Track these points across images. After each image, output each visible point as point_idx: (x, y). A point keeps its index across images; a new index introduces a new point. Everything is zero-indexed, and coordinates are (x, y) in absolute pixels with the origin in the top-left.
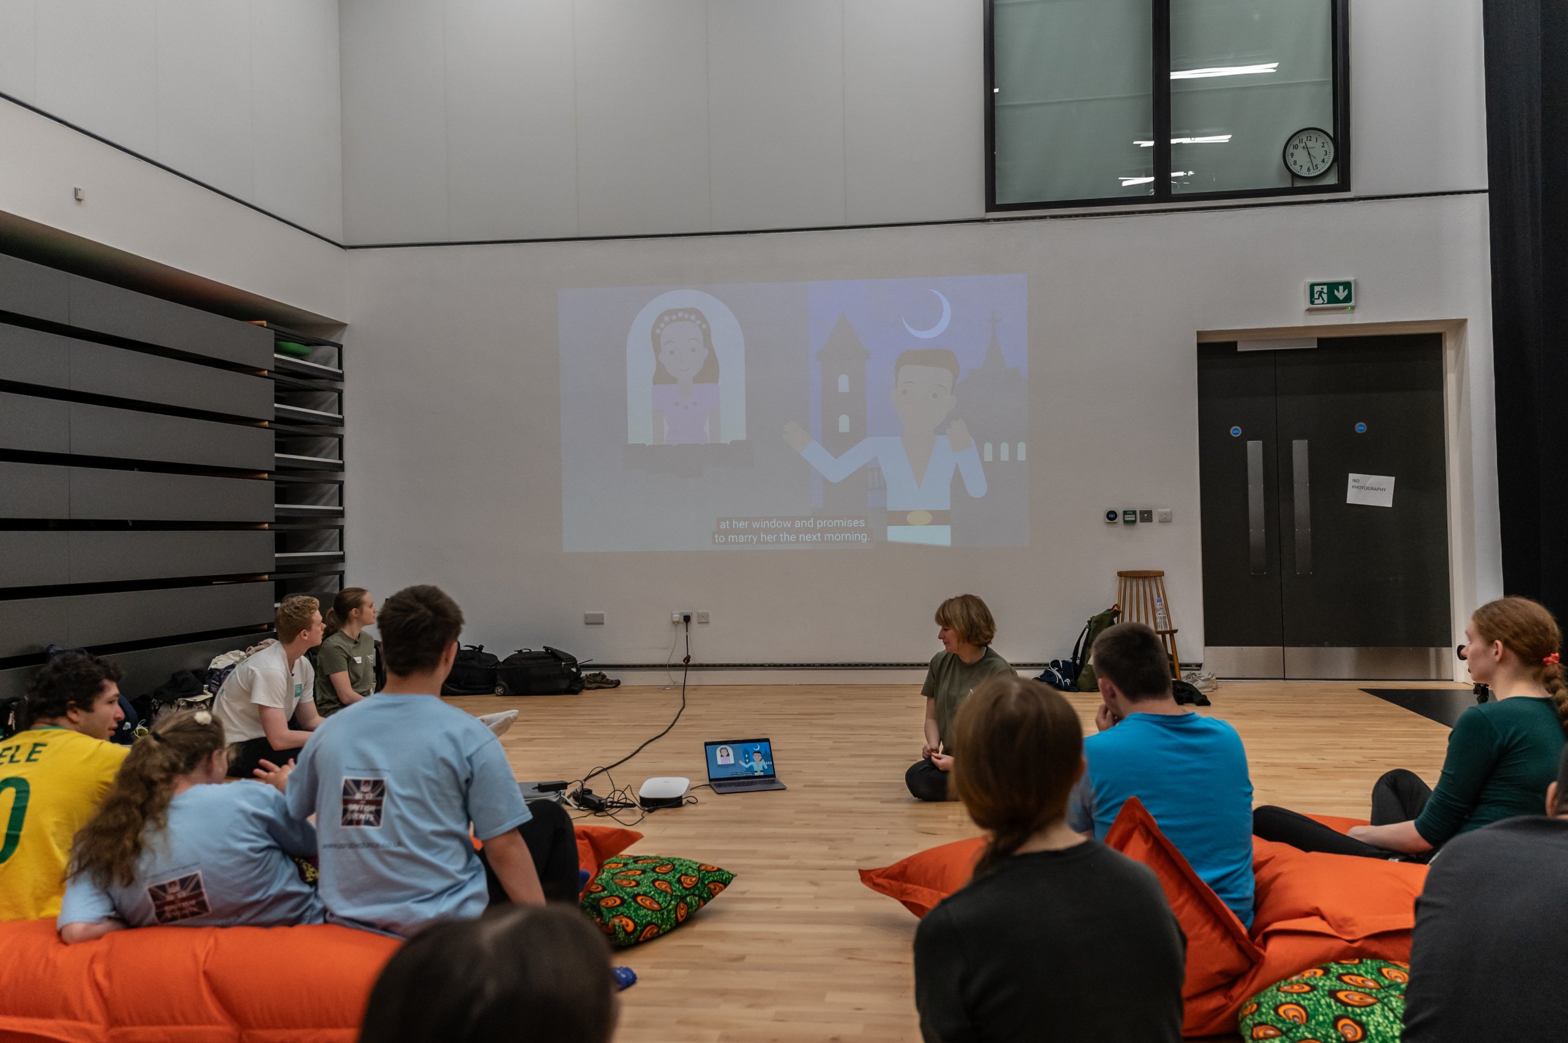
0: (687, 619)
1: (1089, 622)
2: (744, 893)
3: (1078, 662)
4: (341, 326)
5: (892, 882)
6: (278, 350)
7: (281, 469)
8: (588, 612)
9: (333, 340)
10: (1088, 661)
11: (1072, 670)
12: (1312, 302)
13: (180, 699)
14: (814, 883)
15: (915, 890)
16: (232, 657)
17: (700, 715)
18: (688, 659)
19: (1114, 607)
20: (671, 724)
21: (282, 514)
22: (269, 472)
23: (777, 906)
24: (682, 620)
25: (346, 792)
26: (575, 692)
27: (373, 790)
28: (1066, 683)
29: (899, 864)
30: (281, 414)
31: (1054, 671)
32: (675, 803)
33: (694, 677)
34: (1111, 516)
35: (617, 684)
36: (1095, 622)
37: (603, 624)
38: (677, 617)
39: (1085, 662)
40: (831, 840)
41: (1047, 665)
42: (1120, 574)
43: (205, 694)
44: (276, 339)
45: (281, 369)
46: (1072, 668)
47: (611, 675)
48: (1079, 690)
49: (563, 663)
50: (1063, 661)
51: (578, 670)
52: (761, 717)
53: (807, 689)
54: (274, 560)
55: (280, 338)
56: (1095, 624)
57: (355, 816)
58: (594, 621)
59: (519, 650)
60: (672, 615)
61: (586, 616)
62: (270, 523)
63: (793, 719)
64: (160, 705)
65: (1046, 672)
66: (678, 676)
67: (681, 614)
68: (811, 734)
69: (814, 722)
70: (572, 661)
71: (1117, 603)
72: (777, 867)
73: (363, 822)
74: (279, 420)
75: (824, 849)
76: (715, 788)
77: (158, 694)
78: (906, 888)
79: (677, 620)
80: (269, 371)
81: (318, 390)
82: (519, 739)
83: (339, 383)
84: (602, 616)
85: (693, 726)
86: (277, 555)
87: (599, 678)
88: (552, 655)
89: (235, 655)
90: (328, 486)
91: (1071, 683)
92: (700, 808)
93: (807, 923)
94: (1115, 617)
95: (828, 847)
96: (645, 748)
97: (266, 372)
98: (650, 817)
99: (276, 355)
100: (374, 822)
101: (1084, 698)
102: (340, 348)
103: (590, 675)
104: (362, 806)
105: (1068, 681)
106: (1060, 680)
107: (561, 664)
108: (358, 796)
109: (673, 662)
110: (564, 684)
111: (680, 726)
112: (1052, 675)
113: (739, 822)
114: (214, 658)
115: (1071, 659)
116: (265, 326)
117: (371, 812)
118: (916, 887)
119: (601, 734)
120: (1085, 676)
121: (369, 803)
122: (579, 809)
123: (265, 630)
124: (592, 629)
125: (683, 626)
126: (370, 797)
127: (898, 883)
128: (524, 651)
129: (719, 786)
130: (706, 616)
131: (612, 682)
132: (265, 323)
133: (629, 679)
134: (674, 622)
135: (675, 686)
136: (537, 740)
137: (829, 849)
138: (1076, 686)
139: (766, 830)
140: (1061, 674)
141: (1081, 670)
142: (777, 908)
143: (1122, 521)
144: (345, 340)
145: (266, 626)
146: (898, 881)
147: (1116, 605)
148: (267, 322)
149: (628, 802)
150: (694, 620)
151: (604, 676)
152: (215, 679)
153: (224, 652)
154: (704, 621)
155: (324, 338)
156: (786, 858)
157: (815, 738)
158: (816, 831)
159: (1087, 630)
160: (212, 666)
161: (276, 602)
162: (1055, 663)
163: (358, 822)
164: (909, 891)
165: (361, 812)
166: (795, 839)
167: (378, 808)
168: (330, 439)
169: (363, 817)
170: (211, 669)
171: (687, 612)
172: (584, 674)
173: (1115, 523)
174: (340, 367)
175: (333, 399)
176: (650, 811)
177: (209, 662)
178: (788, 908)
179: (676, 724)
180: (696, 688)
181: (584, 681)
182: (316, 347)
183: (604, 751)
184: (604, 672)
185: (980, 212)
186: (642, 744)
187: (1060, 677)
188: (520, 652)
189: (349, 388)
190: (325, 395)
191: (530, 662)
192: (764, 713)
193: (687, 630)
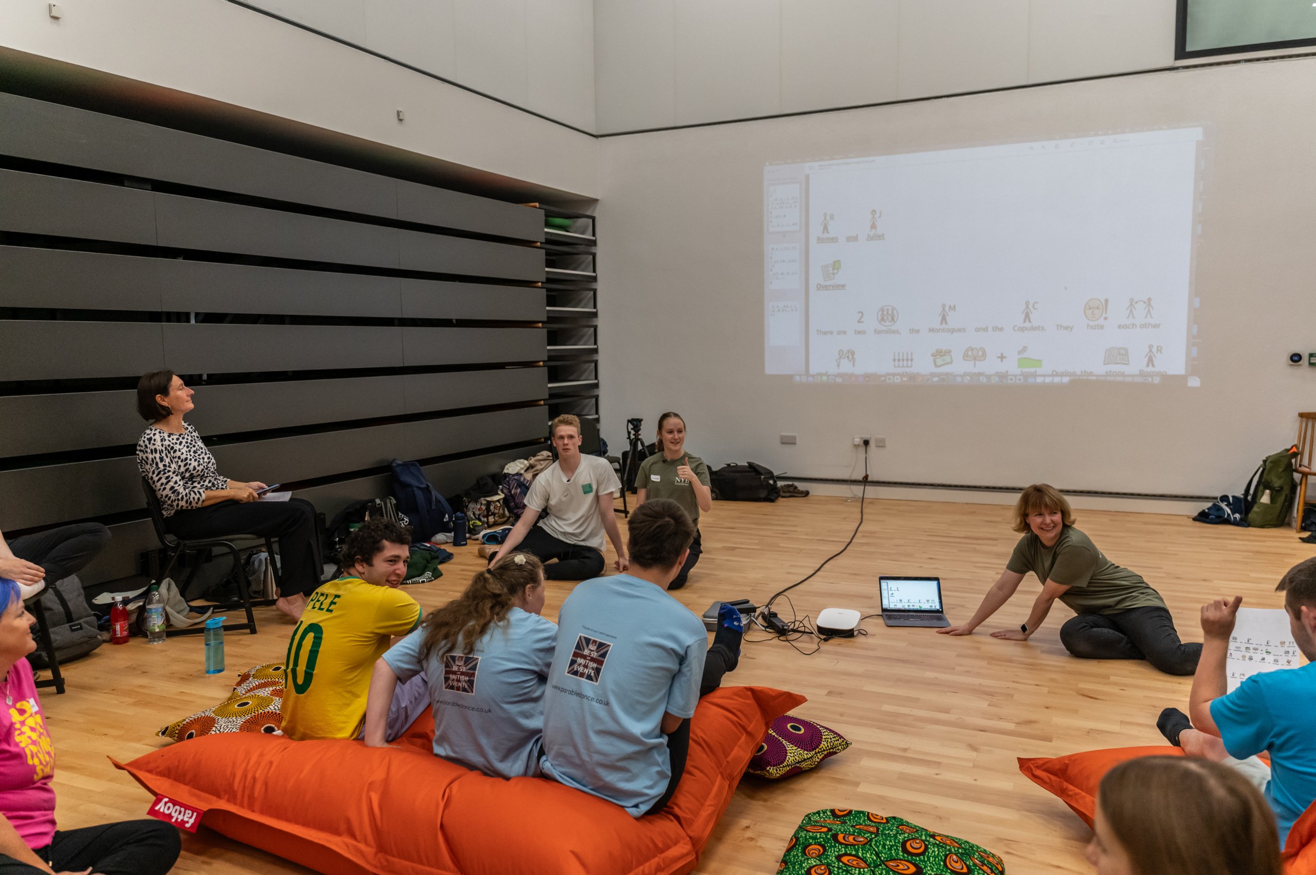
0: (866, 443)
1: (1265, 461)
2: (905, 750)
3: (1249, 498)
4: (594, 201)
5: (1053, 778)
6: (548, 225)
7: (552, 319)
8: (783, 434)
9: (588, 213)
10: (1260, 500)
11: (1243, 506)
13: (482, 499)
14: (973, 747)
15: (1077, 794)
16: (518, 464)
17: (874, 533)
18: (866, 477)
19: (1292, 447)
20: (849, 540)
21: (552, 354)
22: (542, 322)
23: (934, 771)
24: (862, 443)
25: (578, 647)
26: (772, 501)
27: (598, 650)
28: (1235, 518)
29: (1061, 759)
30: (551, 276)
31: (1223, 505)
32: (848, 634)
33: (871, 492)
34: (1296, 358)
35: (806, 494)
36: (1271, 462)
37: (795, 444)
38: (858, 441)
39: (1258, 500)
40: (991, 694)
41: (1216, 498)
42: (1302, 415)
43: (499, 494)
44: (546, 216)
45: (551, 241)
46: (1243, 503)
47: (801, 486)
48: (1249, 525)
49: (762, 477)
50: (1233, 497)
51: (775, 482)
52: (930, 538)
53: (972, 509)
54: (547, 390)
55: (548, 215)
56: (1271, 465)
57: (581, 669)
58: (788, 441)
59: (728, 463)
60: (853, 439)
61: (782, 437)
62: (543, 361)
63: (960, 543)
64: (469, 502)
65: (1214, 505)
66: (858, 490)
67: (861, 438)
68: (976, 562)
69: (978, 547)
70: (770, 474)
71: (1296, 442)
72: (937, 722)
73: (585, 676)
74: (549, 280)
75: (983, 704)
76: (886, 619)
77: (467, 494)
78: (1067, 788)
79: (857, 443)
80: (541, 243)
81: (578, 254)
82: (724, 547)
83: (593, 248)
84: (794, 438)
85: (867, 544)
86: (550, 385)
87: (791, 489)
88: (753, 469)
89: (521, 463)
90: (586, 329)
91: (1241, 519)
92: (870, 641)
93: (965, 798)
94: (1293, 458)
95: (987, 703)
96: (825, 566)
97: (539, 244)
98: (826, 647)
99: (546, 230)
100: (594, 678)
101: (1254, 536)
102: (593, 219)
103: (785, 486)
104: (587, 661)
105: (1237, 516)
106: (1229, 515)
107: (761, 478)
108: (586, 652)
109: (854, 478)
110: (763, 494)
111: (859, 543)
112: (1220, 509)
113: (903, 661)
114: (507, 464)
115: (1243, 495)
116: (538, 206)
117: (593, 669)
118: (1077, 791)
119: (790, 548)
120: (1256, 513)
121: (593, 660)
122: (766, 631)
123: (542, 443)
124: (787, 449)
125: (862, 449)
126: (595, 655)
127: (1058, 780)
128: (732, 465)
129: (889, 617)
130: (883, 441)
131: (802, 492)
132: (537, 204)
133: (817, 490)
134: (855, 445)
135: (854, 499)
136: (738, 550)
137: (989, 705)
138: (1246, 522)
139: (930, 675)
140: (1230, 509)
141: (1252, 507)
142: (937, 774)
143: (1307, 363)
144: (597, 213)
145: (543, 440)
146: (1059, 777)
147: (1295, 446)
148: (539, 203)
149: (807, 630)
150: (872, 444)
151: (796, 488)
152: (505, 484)
153: (514, 460)
154: (881, 444)
155: (581, 212)
156: (947, 711)
157: (978, 567)
158: (976, 681)
159: (1261, 469)
160: (506, 471)
161: (550, 420)
162: (1224, 498)
163: (582, 675)
164: (1070, 793)
165: (586, 666)
166: (956, 689)
167: (599, 666)
168: (587, 292)
169: (586, 671)
170: (505, 474)
171: (866, 437)
172: (780, 484)
173: (1300, 365)
174: (594, 235)
175: (589, 260)
176: (825, 640)
177: (503, 468)
178: (948, 776)
179: (854, 541)
180: (874, 501)
181: (780, 490)
182: (575, 219)
183: (792, 566)
184: (796, 484)
185: (1168, 59)
186: (824, 562)
187: (1229, 512)
188: (729, 465)
189: (601, 251)
190: (583, 257)
191: (737, 475)
192: (932, 534)
193: (866, 453)
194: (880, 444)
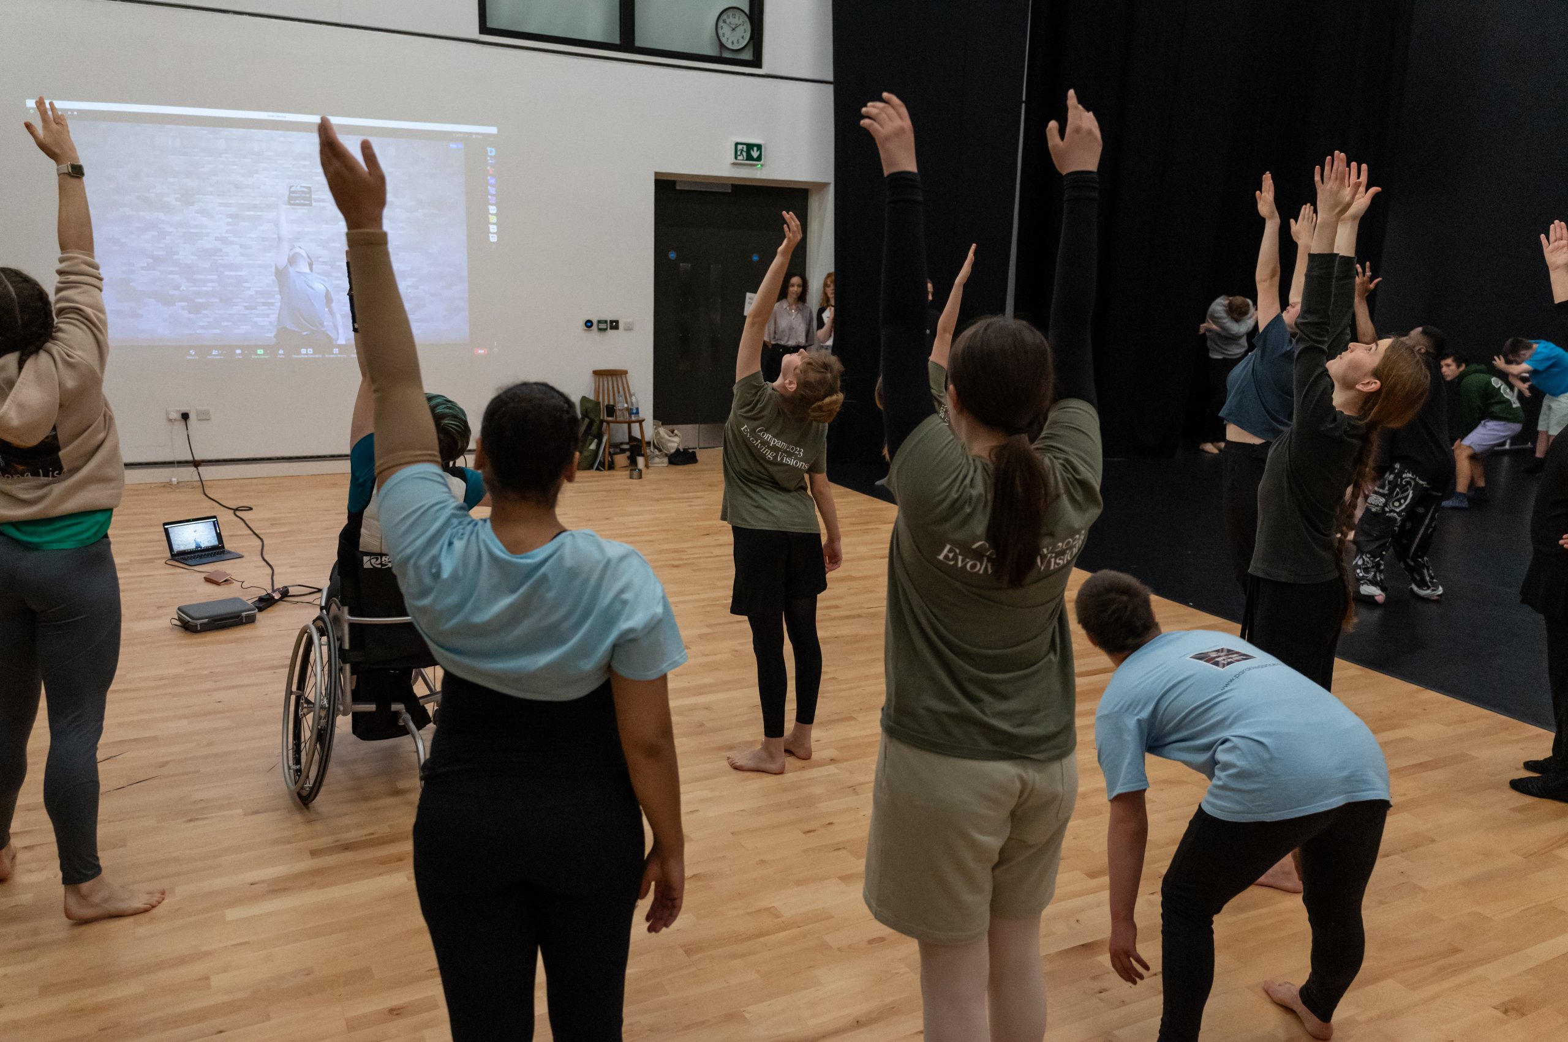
0: (185, 416)
12: (736, 158)
18: (194, 456)
24: (180, 417)
33: (206, 472)
34: (589, 324)
38: (174, 414)
42: (595, 372)
60: (168, 412)
66: (190, 472)
67: (177, 411)
79: (174, 418)
125: (182, 424)
130: (206, 412)
134: (171, 421)
143: (596, 329)
150: (193, 417)
171: (185, 409)
173: (591, 330)
185: (474, 33)
193: (187, 429)
194: (204, 417)
